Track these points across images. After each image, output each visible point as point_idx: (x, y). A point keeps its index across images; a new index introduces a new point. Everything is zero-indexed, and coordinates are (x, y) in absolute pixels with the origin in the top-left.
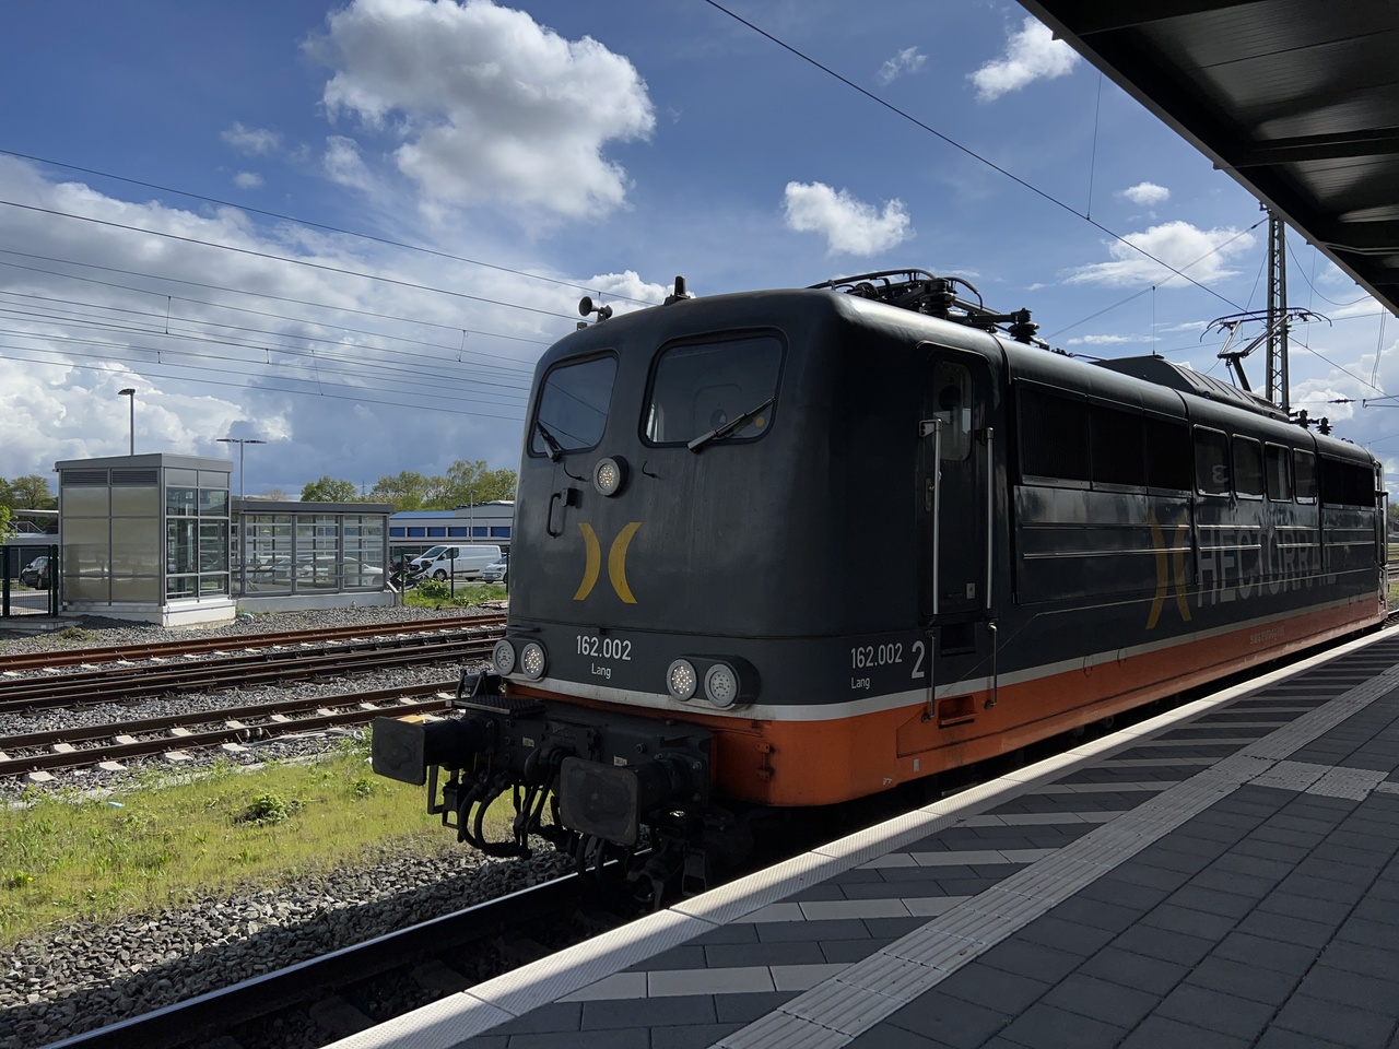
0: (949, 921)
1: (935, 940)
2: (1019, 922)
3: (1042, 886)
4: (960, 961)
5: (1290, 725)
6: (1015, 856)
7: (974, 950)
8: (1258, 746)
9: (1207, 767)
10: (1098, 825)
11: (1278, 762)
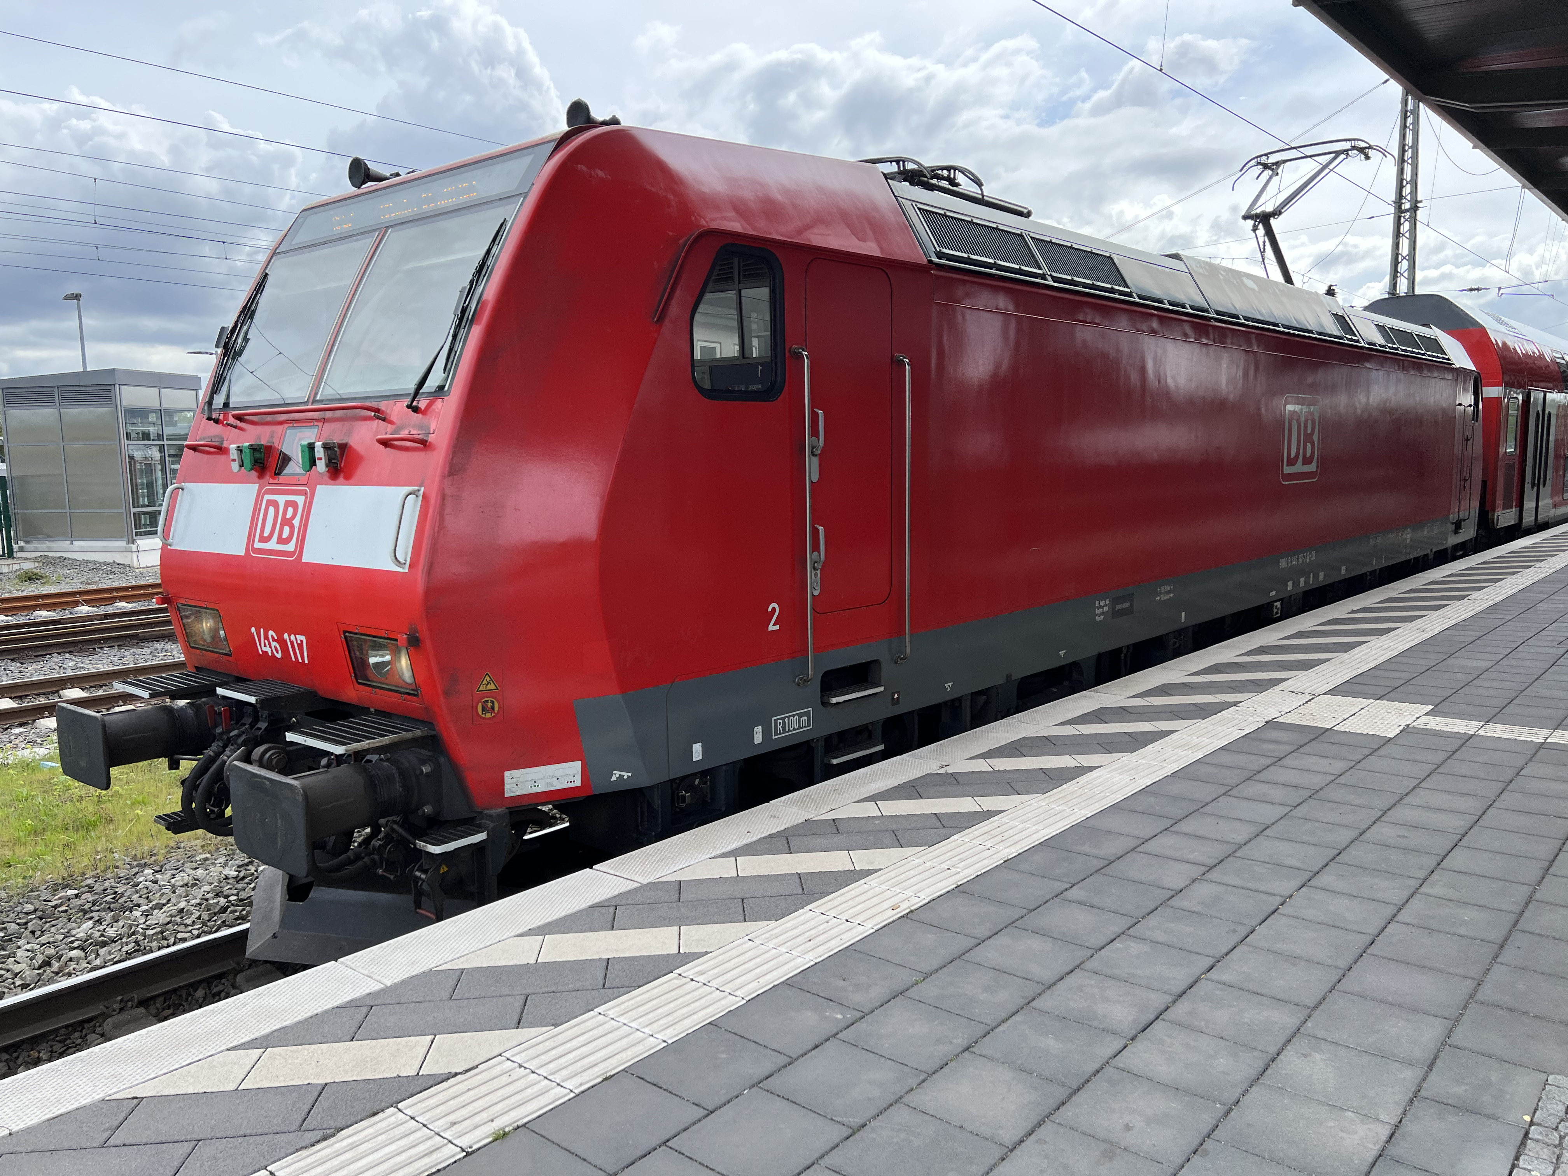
0: (892, 874)
1: (870, 894)
2: (970, 873)
3: (1006, 835)
4: (890, 916)
5: (1344, 656)
6: (988, 803)
7: (908, 904)
8: (1301, 680)
9: (1235, 704)
10: (1091, 769)
11: (1315, 696)
